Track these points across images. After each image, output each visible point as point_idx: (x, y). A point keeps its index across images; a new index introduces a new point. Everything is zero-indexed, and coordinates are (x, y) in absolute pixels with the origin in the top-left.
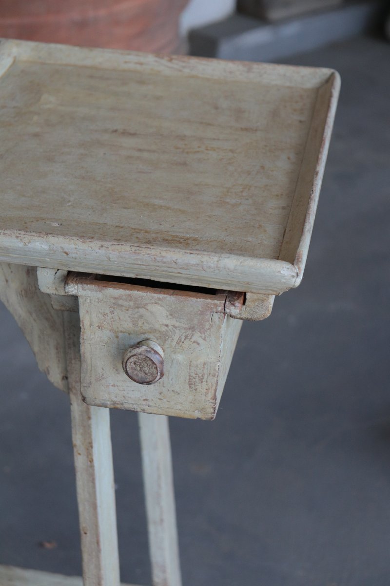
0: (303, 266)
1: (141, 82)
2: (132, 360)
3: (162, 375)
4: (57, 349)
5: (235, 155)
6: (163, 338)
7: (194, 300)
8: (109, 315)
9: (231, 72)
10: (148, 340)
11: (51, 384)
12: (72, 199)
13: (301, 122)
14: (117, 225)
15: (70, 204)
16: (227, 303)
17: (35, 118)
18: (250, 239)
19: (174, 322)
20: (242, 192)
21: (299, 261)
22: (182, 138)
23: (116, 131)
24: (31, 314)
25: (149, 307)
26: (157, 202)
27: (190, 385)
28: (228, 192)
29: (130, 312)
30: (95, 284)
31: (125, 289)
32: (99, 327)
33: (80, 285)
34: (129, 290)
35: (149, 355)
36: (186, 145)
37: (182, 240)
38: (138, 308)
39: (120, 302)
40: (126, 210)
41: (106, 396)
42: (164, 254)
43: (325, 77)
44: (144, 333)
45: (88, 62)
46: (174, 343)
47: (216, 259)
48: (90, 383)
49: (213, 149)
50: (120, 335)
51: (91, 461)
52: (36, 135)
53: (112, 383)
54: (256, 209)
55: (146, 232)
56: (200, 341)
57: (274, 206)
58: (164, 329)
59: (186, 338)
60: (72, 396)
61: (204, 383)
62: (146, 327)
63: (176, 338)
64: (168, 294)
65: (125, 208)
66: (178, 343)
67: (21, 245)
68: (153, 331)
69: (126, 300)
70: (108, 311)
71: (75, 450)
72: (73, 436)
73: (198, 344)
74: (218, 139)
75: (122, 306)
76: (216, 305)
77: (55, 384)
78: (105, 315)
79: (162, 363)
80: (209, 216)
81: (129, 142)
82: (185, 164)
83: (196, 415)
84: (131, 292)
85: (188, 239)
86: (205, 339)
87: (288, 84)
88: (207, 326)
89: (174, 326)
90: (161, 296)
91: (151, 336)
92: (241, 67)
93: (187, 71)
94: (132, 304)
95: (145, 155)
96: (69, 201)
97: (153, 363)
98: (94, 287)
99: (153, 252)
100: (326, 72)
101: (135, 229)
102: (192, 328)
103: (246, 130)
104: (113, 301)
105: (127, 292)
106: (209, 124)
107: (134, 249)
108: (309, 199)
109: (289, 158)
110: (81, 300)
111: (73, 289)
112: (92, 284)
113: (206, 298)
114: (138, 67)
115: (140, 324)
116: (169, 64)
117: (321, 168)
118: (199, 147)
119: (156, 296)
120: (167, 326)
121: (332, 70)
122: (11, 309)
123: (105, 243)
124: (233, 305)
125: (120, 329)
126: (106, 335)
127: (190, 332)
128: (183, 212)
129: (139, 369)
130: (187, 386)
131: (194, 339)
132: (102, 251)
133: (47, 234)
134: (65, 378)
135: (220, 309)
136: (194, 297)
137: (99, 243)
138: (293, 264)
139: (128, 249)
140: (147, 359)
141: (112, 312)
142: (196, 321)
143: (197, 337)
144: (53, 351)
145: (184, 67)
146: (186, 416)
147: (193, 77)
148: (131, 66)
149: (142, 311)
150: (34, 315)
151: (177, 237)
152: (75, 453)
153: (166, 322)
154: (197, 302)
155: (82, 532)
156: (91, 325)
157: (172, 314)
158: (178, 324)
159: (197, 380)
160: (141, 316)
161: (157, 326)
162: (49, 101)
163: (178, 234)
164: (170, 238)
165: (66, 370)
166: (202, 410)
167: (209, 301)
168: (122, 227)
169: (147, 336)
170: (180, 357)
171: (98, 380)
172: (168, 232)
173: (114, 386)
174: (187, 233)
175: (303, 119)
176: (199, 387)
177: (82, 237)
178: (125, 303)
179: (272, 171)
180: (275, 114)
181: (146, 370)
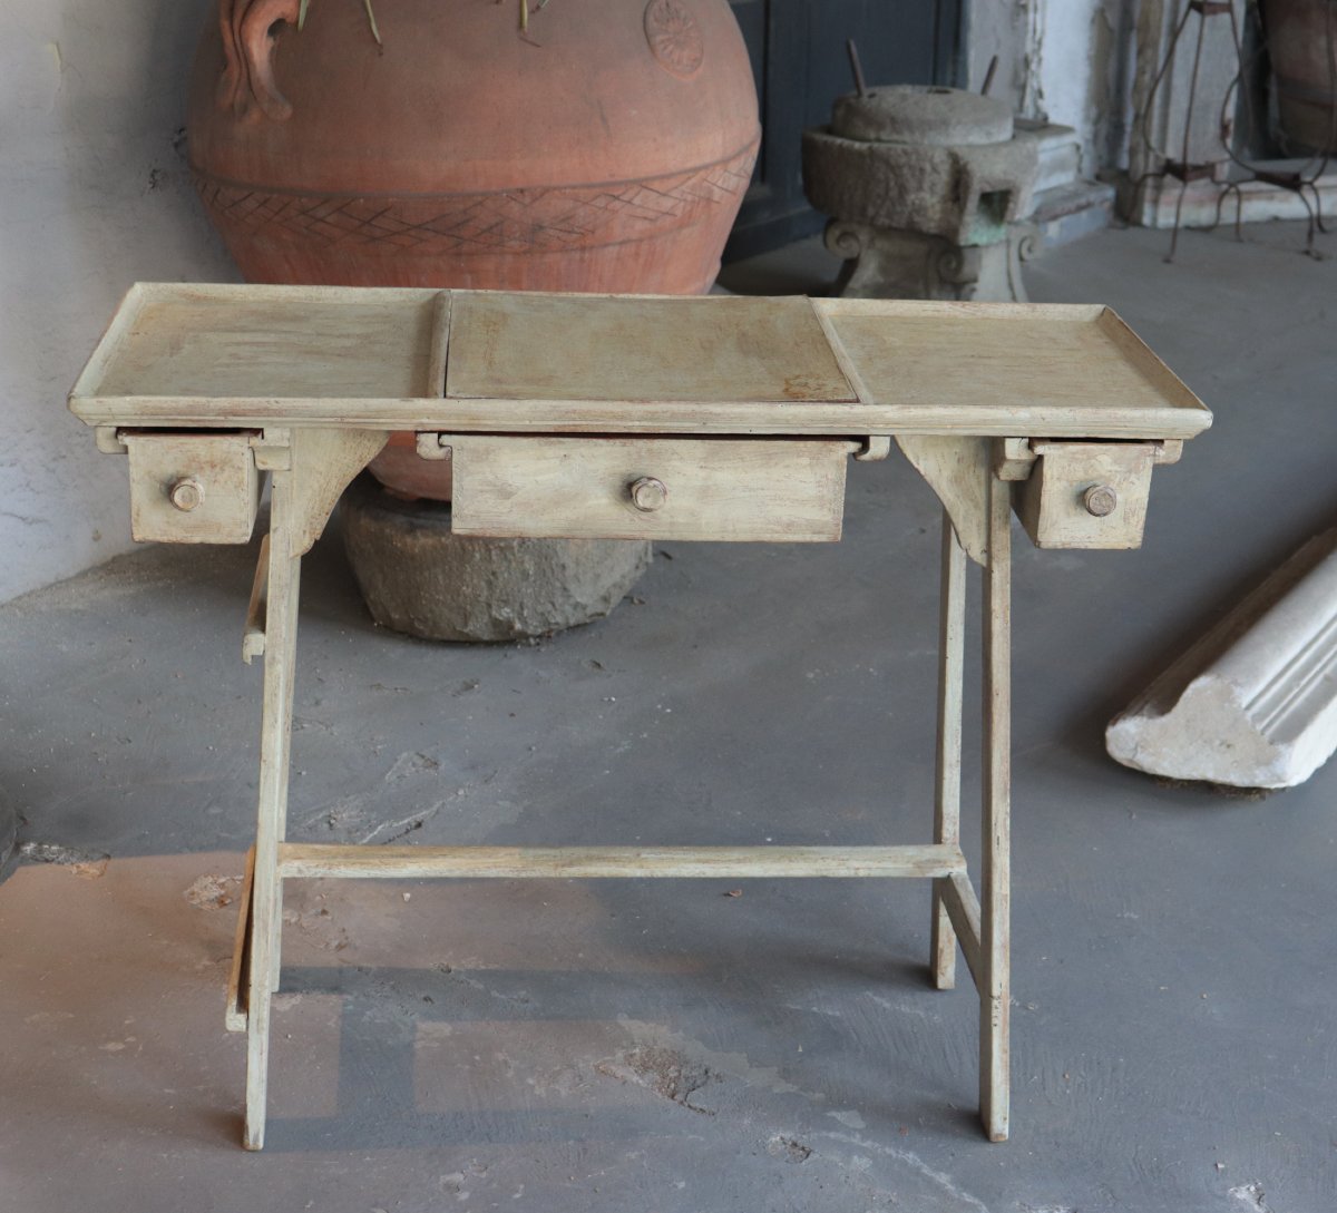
2: (1094, 497)
3: (1115, 506)
6: (1107, 482)
7: (1133, 448)
8: (1067, 468)
9: (1018, 313)
16: (1157, 447)
19: (1116, 468)
25: (1098, 457)
27: (1125, 519)
29: (1083, 463)
32: (1058, 479)
33: (1046, 446)
35: (1107, 490)
38: (1090, 459)
39: (1077, 456)
43: (1101, 309)
46: (1115, 485)
47: (1154, 411)
48: (1046, 529)
50: (1074, 483)
56: (1135, 481)
58: (1108, 474)
59: (1125, 479)
61: (1135, 517)
62: (1094, 476)
63: (1117, 481)
66: (1118, 485)
68: (1101, 476)
69: (1081, 454)
70: (1066, 464)
73: (1134, 484)
75: (1077, 459)
76: (1149, 450)
77: (975, 559)
78: (1063, 468)
79: (1115, 495)
83: (1127, 545)
84: (1086, 447)
86: (1138, 479)
87: (1069, 319)
88: (1142, 468)
89: (1116, 471)
90: (1108, 448)
91: (1098, 481)
92: (1026, 308)
93: (979, 314)
94: (1085, 457)
95: (1016, 368)
97: (1110, 496)
98: (1057, 447)
100: (1099, 306)
102: (1130, 472)
104: (1071, 455)
105: (1083, 447)
110: (1046, 458)
111: (1040, 449)
112: (1055, 444)
114: (936, 314)
115: (1090, 472)
116: (963, 310)
120: (1111, 471)
121: (1103, 305)
125: (1075, 478)
126: (1063, 485)
127: (1127, 475)
129: (1098, 502)
131: (1131, 480)
132: (1072, 413)
134: (986, 550)
135: (1152, 453)
140: (1106, 494)
141: (1069, 465)
142: (1133, 465)
143: (1133, 478)
146: (1120, 548)
148: (930, 313)
149: (1093, 461)
152: (993, 616)
153: (1109, 468)
154: (1135, 450)
155: (994, 693)
156: (1052, 478)
157: (1115, 462)
158: (1119, 469)
159: (1133, 514)
160: (1092, 467)
161: (1103, 473)
165: (988, 541)
166: (1131, 541)
169: (1094, 482)
170: (1119, 496)
171: (1053, 525)
176: (1131, 522)
178: (1080, 457)
181: (1104, 503)
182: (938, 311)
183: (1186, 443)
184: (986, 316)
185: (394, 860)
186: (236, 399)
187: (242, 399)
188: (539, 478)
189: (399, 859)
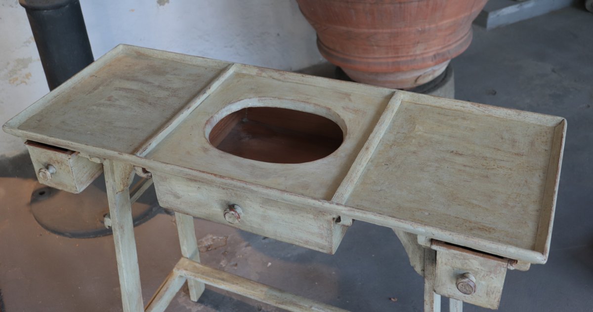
0: (547, 255)
1: (464, 119)
2: (461, 284)
3: (475, 292)
4: (420, 257)
5: (512, 172)
6: (476, 274)
7: (493, 261)
8: (451, 260)
10: (468, 273)
11: (415, 272)
12: (433, 197)
13: (546, 150)
14: (456, 216)
15: (432, 200)
16: (509, 264)
17: (414, 141)
18: (520, 231)
19: (482, 268)
20: (516, 198)
21: (546, 253)
22: (485, 158)
23: (452, 152)
24: (409, 242)
25: (470, 260)
26: (475, 202)
27: (487, 294)
28: (509, 197)
29: (461, 260)
30: (445, 247)
31: (459, 251)
32: (445, 264)
33: (438, 246)
34: (461, 251)
35: (469, 283)
36: (487, 163)
37: (487, 229)
38: (465, 259)
39: (457, 256)
40: (459, 206)
41: (446, 292)
42: (480, 242)
43: (559, 122)
44: (467, 270)
45: (437, 104)
46: (481, 276)
47: (505, 247)
48: (439, 286)
49: (501, 167)
50: (455, 269)
51: (433, 308)
52: (414, 153)
53: (449, 287)
54: (523, 210)
55: (470, 222)
56: (494, 277)
57: (532, 208)
58: (477, 270)
59: (487, 275)
60: (426, 280)
61: (494, 295)
62: (468, 268)
63: (482, 274)
64: (480, 256)
65: (459, 205)
66: (483, 277)
67: (412, 228)
68: (472, 270)
69: (459, 256)
70: (450, 258)
71: (425, 302)
72: (425, 296)
73: (493, 279)
74: (503, 161)
75: (457, 258)
76: (503, 264)
77: (418, 272)
78: (448, 260)
79: (475, 286)
80: (500, 214)
81: (459, 160)
82: (487, 177)
83: (489, 307)
84: (462, 253)
85: (490, 228)
86: (496, 277)
87: (539, 123)
88: (498, 272)
89: (482, 270)
90: (477, 257)
91: (470, 272)
92: (515, 113)
93: (487, 112)
94: (462, 257)
95: (467, 169)
96: (432, 199)
97: (471, 287)
98: (445, 248)
99: (475, 240)
100: (560, 119)
101: (464, 220)
102: (491, 272)
103: (517, 154)
104: (453, 255)
105: (460, 252)
106: (498, 150)
107: (465, 237)
108: (551, 210)
109: (540, 176)
110: (438, 253)
111: (434, 247)
112: (444, 246)
113: (498, 261)
114: (462, 109)
115: (465, 266)
116: (478, 108)
117: (557, 189)
118: (494, 165)
119: (474, 256)
120: (478, 269)
121: (563, 118)
122: (400, 238)
123: (452, 233)
124: (512, 265)
125: (456, 266)
126: (448, 268)
127: (489, 273)
128: (487, 209)
129: (463, 287)
130: (485, 295)
131: (491, 276)
132: (451, 236)
133: (425, 225)
134: (423, 270)
135: (505, 266)
136: (492, 259)
137: (449, 233)
138: (543, 254)
139: (463, 237)
140: (468, 285)
141: (452, 259)
142: (492, 269)
143: (492, 275)
144: (418, 258)
145: (485, 110)
146: (484, 306)
147: (489, 116)
148: (459, 108)
149: (467, 261)
150: (411, 242)
151: (485, 226)
153: (478, 267)
154: (494, 262)
156: (442, 263)
157: (481, 265)
158: (483, 269)
159: (491, 293)
160: (466, 263)
161: (473, 268)
162: (420, 129)
163: (485, 225)
164: (481, 227)
165: (424, 267)
166: (492, 305)
167: (500, 262)
168: (458, 218)
169: (468, 271)
170: (483, 283)
172: (480, 223)
173: (450, 288)
174: (490, 224)
175: (547, 149)
176: (491, 296)
177: (441, 229)
178: (459, 257)
179: (531, 184)
180: (532, 144)
181: (467, 289)
182: (464, 107)
183: (532, 265)
184: (490, 114)
185: (218, 281)
186: (58, 140)
187: (59, 140)
188: (190, 194)
189: (220, 281)
